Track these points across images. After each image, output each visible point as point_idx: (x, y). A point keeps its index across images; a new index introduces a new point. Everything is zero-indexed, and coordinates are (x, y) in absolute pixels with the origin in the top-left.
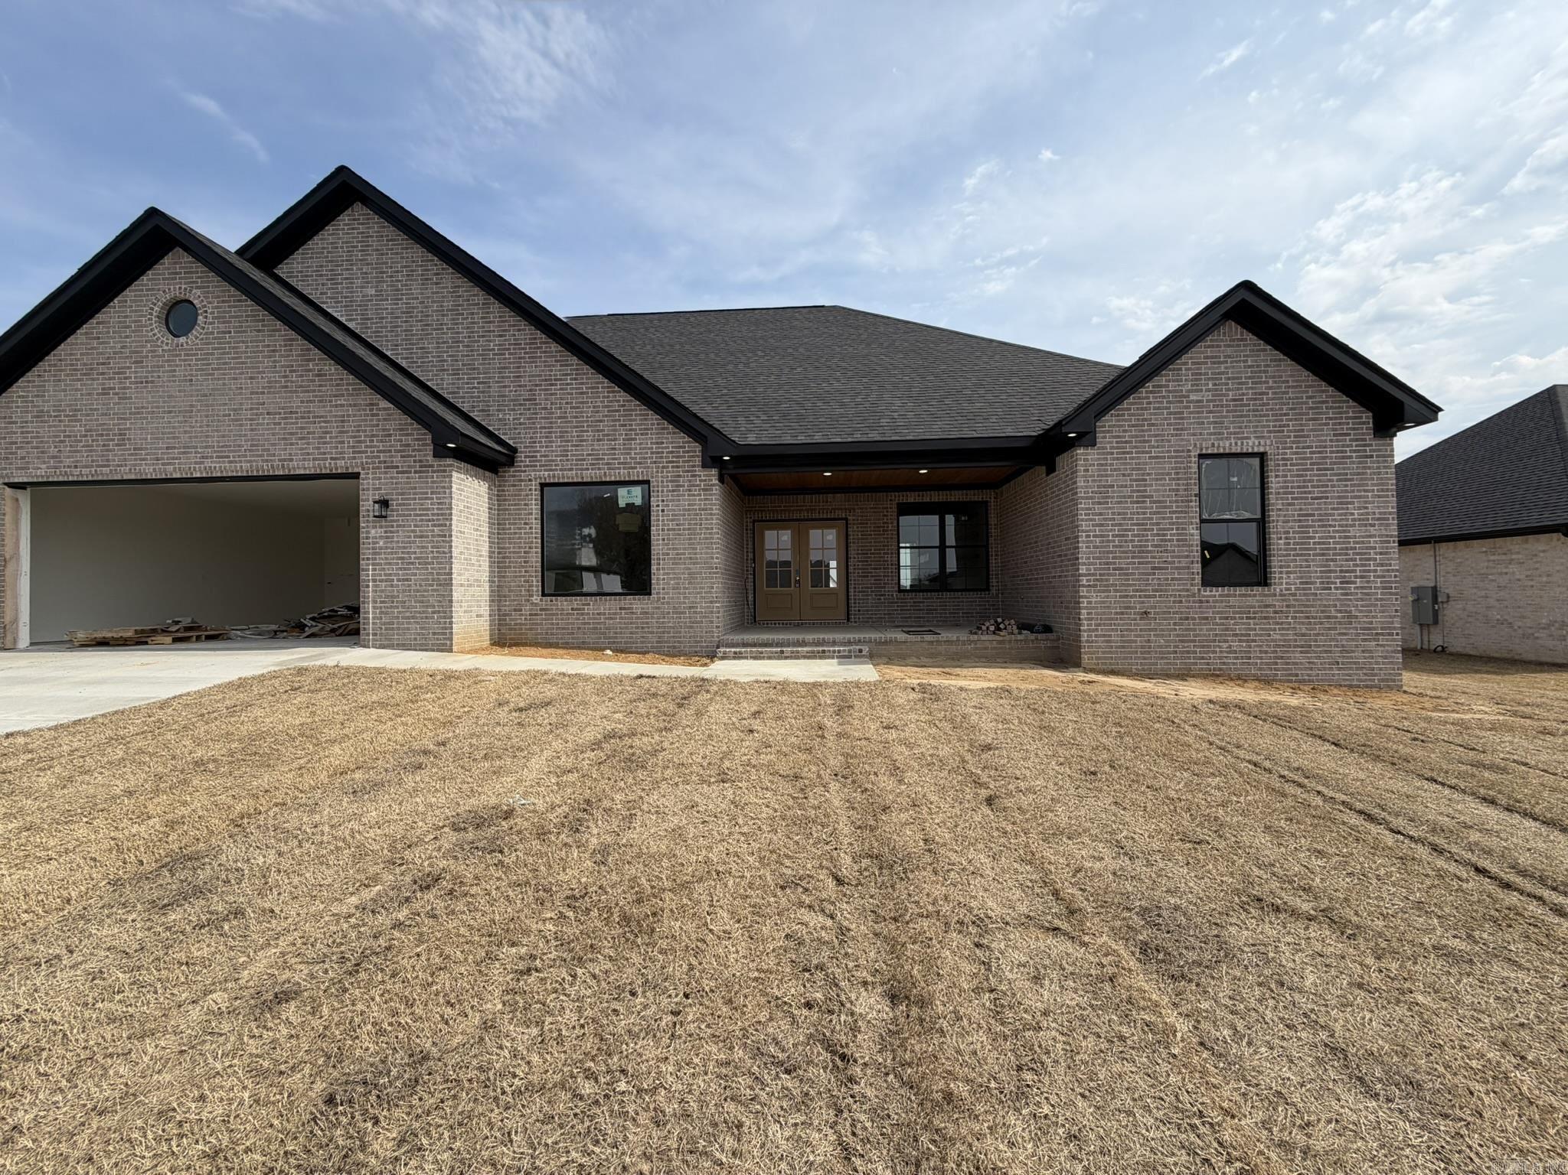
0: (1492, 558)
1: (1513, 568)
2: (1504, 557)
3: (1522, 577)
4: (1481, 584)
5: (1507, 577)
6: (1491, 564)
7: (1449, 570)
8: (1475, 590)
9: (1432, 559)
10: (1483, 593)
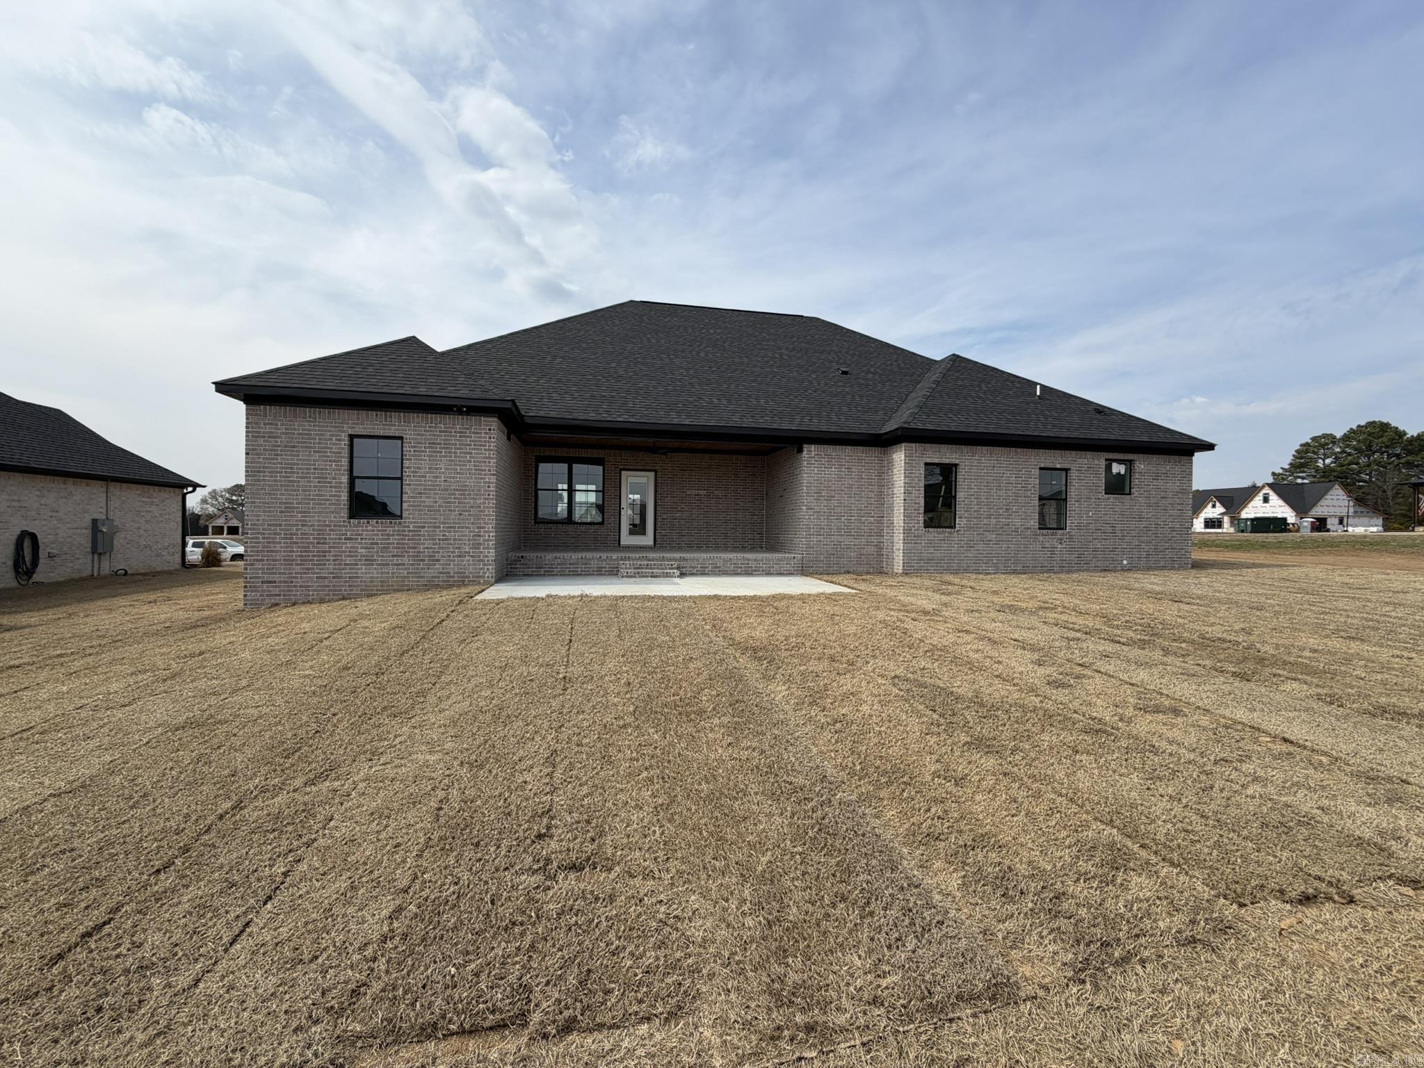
0: (143, 499)
1: (153, 508)
2: (148, 500)
3: (158, 515)
4: (136, 519)
5: (150, 514)
6: (142, 504)
7: (117, 506)
8: (132, 523)
9: (105, 495)
10: (136, 526)
